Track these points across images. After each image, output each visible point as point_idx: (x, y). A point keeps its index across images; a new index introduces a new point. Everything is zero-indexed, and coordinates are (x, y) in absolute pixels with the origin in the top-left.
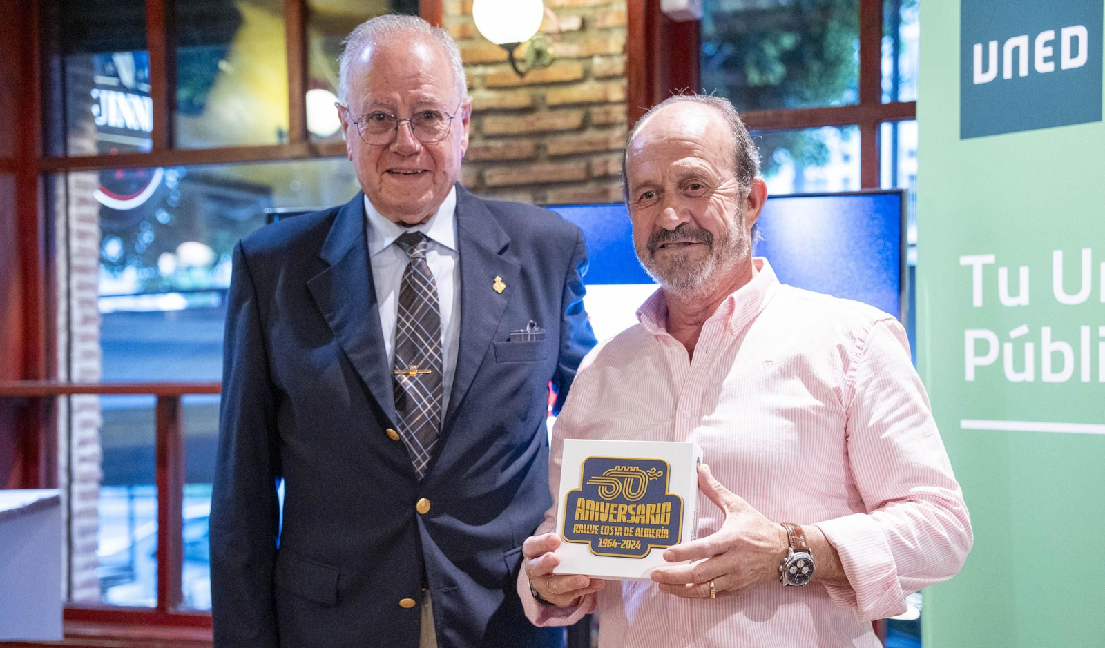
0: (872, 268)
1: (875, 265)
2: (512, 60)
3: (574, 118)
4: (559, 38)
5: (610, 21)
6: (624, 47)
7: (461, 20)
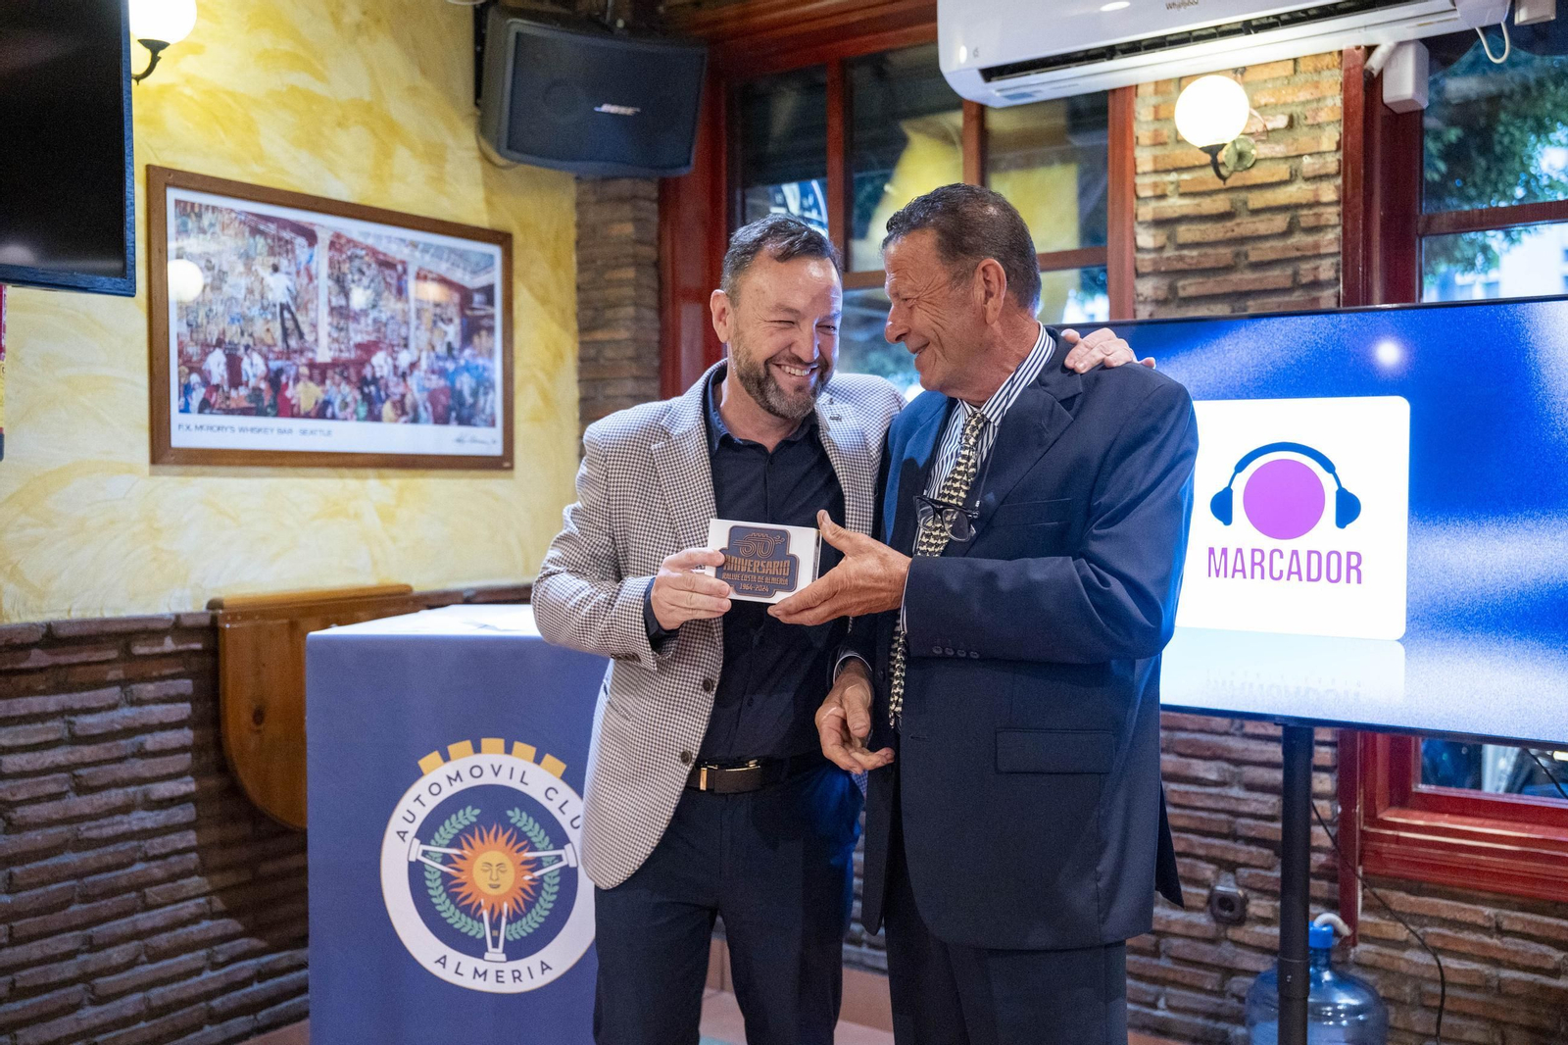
2: (1216, 165)
3: (1280, 222)
4: (1264, 138)
5: (1323, 117)
6: (1339, 144)
7: (1152, 127)
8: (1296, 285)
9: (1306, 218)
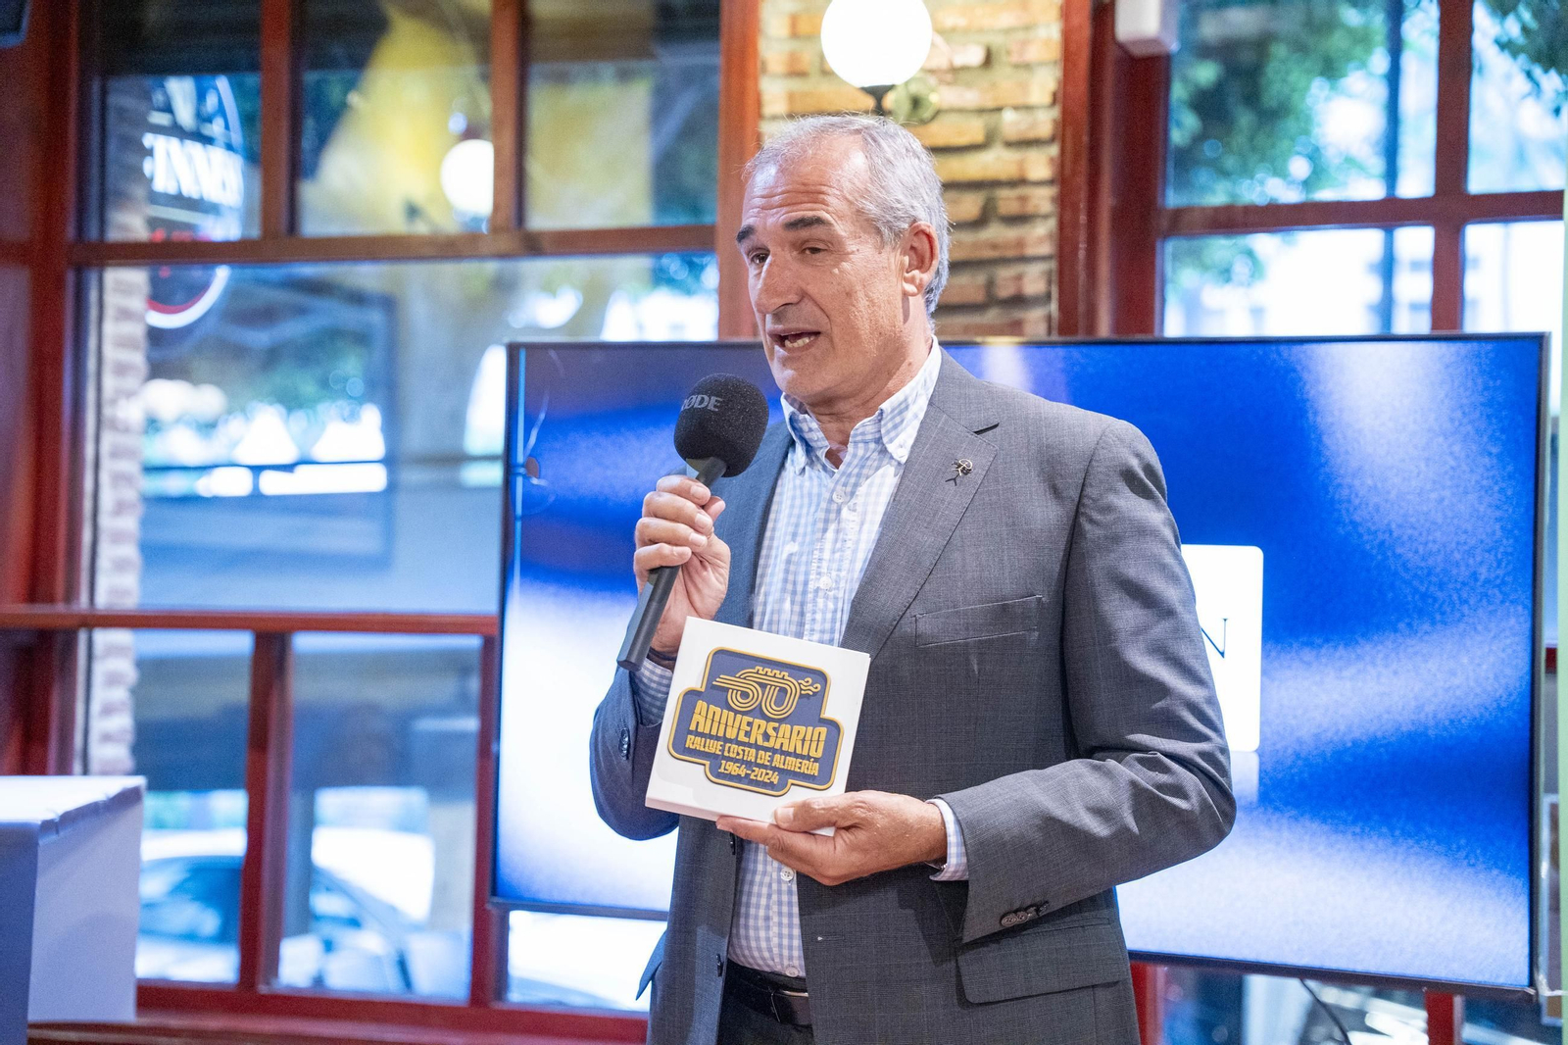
0: (1490, 454)
1: (1494, 450)
2: (879, 110)
3: (971, 205)
4: (949, 77)
5: (1033, 54)
6: (1055, 95)
7: (789, 46)
8: (990, 301)
9: (1007, 200)
